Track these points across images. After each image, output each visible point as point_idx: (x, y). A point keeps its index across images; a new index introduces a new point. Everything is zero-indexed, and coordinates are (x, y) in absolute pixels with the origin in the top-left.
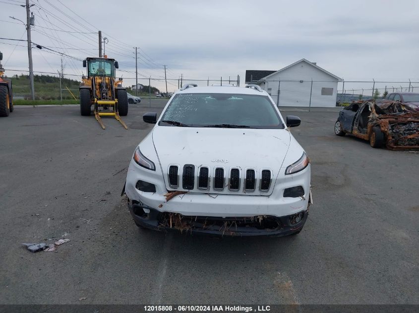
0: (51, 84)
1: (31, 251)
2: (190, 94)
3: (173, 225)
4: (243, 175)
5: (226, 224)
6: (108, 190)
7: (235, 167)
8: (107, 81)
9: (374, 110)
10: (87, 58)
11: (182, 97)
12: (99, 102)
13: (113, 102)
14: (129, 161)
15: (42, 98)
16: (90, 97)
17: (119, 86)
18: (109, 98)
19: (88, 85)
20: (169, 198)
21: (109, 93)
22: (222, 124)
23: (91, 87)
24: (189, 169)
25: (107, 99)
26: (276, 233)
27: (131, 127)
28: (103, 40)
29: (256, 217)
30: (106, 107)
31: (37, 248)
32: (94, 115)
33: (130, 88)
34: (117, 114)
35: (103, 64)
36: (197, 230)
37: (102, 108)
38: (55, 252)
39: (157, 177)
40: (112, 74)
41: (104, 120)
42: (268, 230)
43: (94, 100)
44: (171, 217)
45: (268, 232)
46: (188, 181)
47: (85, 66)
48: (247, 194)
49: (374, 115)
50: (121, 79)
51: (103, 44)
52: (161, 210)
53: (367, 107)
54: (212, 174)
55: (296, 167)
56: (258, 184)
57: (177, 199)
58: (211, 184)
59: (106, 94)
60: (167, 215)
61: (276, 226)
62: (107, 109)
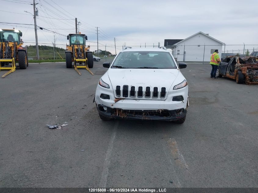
0: (47, 51)
1: (50, 128)
2: (127, 52)
3: (118, 115)
4: (152, 90)
5: (144, 114)
6: (85, 104)
7: (148, 86)
8: (81, 48)
9: (239, 61)
10: (70, 34)
11: (123, 54)
12: (77, 60)
13: (85, 60)
14: (97, 85)
15: (43, 58)
16: (71, 57)
17: (88, 50)
18: (82, 57)
19: (70, 50)
20: (116, 101)
21: (83, 55)
22: (143, 67)
23: (72, 51)
24: (126, 87)
25: (81, 58)
26: (169, 118)
27: (95, 74)
28: (78, 23)
29: (159, 110)
30: (81, 63)
31: (53, 127)
32: (74, 68)
33: (94, 52)
34: (87, 67)
35: (78, 38)
36: (130, 117)
37: (78, 64)
38: (62, 129)
39: (110, 91)
40: (84, 44)
41: (80, 70)
42: (165, 117)
43: (74, 59)
44: (117, 110)
45: (165, 118)
46: (125, 93)
47: (68, 39)
48: (154, 99)
49: (238, 64)
50: (89, 46)
51: (78, 26)
52: (113, 107)
53: (235, 59)
54: (137, 90)
55: (180, 86)
56: (159, 94)
57: (120, 102)
58: (136, 94)
59: (81, 55)
60: (115, 109)
61: (169, 115)
62: (81, 64)
